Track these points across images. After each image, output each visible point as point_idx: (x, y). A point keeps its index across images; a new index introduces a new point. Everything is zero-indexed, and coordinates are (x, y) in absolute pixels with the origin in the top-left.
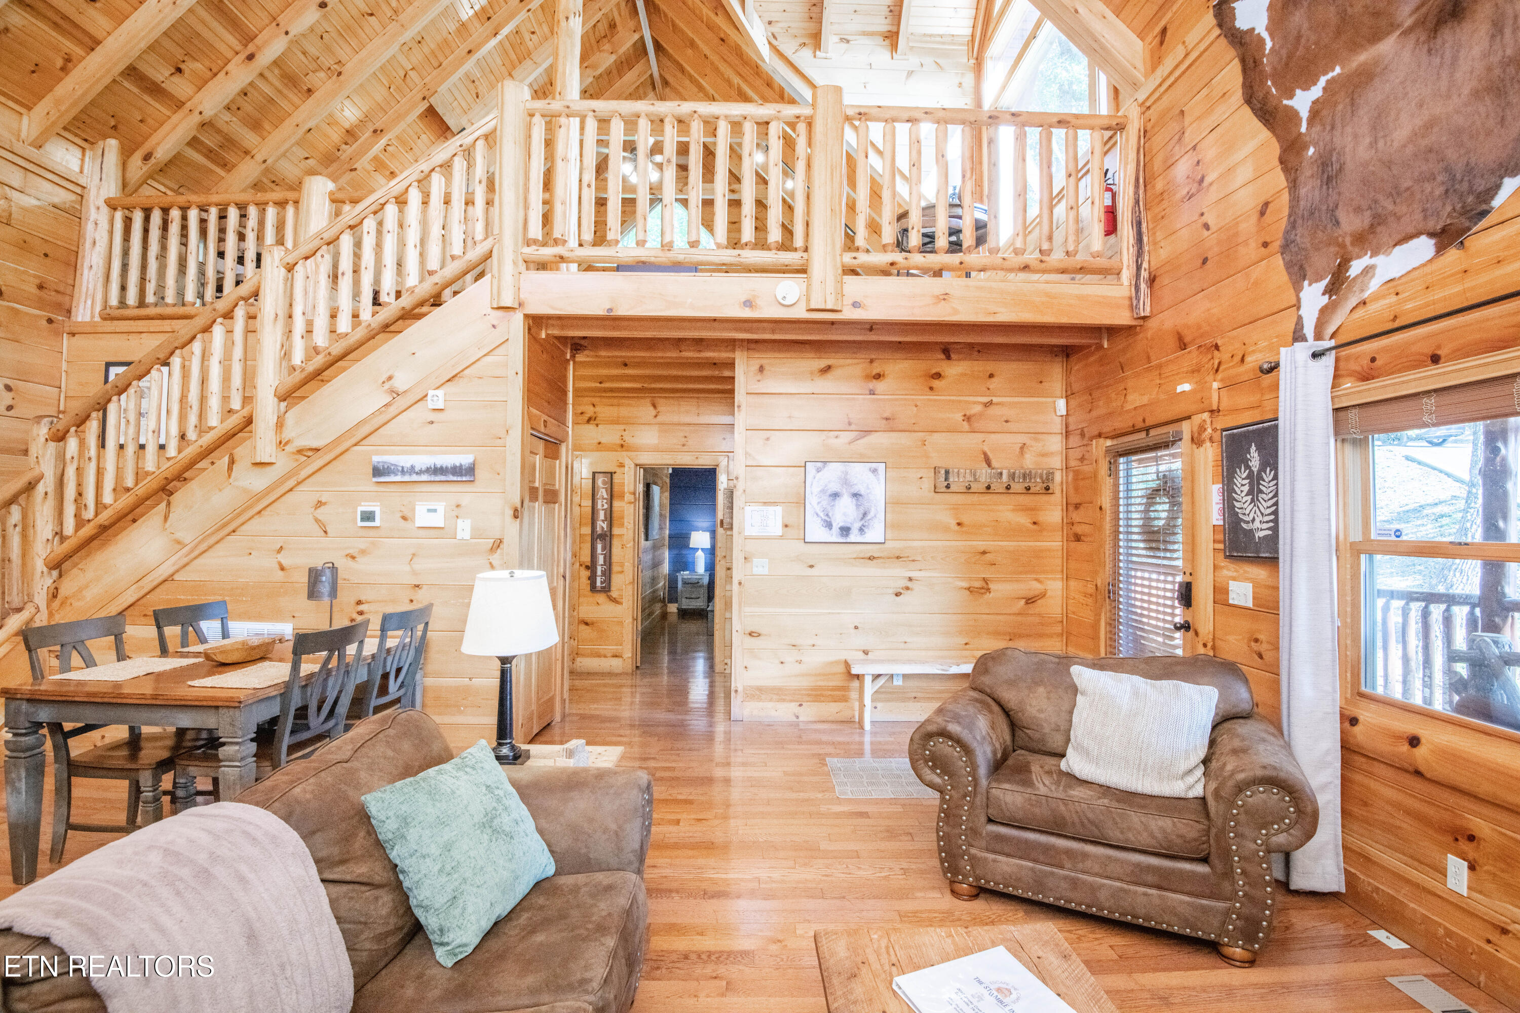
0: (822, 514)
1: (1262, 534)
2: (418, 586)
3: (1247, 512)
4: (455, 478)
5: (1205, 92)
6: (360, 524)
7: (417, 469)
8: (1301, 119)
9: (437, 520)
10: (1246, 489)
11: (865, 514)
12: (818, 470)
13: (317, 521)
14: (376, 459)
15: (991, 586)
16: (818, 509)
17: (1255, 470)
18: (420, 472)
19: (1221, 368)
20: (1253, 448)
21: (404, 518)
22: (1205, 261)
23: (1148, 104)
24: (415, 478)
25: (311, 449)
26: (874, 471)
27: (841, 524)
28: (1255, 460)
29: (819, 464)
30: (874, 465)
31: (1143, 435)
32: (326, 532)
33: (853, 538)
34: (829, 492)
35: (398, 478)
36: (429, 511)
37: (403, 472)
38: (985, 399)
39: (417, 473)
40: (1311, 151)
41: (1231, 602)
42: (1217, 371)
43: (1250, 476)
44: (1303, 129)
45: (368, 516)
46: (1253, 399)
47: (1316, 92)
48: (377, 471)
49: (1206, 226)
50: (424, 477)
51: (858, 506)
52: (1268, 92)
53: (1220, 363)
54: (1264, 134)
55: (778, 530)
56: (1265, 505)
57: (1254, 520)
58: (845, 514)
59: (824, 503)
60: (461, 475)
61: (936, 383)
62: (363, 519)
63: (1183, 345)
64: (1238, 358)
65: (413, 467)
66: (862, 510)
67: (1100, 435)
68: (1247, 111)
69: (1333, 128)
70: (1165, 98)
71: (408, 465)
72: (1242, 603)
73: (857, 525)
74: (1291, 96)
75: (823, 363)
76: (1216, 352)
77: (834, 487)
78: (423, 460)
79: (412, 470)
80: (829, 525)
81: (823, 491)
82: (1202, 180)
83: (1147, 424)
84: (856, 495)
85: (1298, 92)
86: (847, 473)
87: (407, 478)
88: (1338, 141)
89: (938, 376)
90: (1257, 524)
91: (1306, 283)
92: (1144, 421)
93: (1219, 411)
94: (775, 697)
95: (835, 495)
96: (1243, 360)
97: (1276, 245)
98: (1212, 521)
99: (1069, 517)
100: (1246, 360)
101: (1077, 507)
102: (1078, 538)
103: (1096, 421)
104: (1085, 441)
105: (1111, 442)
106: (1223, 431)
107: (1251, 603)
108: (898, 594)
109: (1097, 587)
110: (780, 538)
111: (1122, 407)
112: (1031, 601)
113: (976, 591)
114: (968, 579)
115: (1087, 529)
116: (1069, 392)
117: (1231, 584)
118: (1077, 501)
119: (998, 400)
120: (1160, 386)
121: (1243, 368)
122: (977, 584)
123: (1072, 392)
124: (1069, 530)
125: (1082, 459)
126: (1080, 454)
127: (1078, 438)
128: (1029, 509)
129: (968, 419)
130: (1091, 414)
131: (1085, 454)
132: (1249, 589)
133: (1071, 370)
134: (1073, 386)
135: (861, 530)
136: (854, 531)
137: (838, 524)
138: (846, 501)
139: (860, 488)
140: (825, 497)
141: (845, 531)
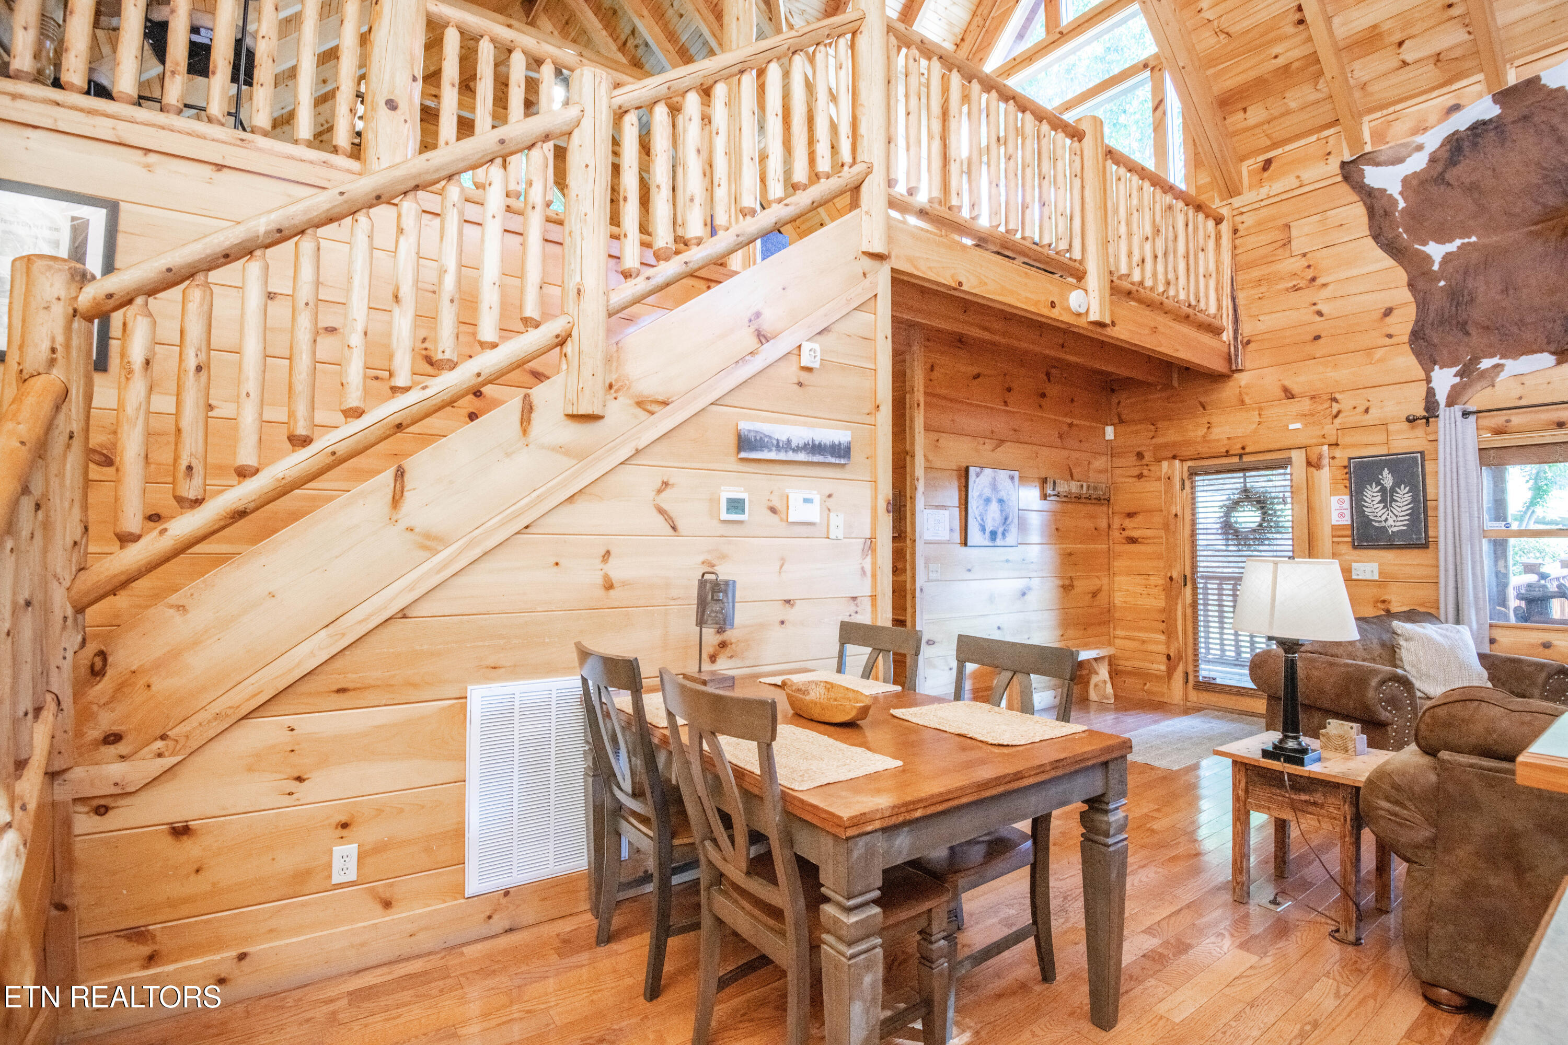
0: (979, 519)
1: (1395, 529)
2: (788, 602)
3: (1379, 514)
4: (833, 460)
5: (1317, 217)
6: (725, 516)
7: (794, 445)
8: (1433, 262)
9: (813, 513)
10: (1379, 498)
11: (1006, 519)
12: (978, 475)
13: (661, 511)
14: (745, 426)
15: (1075, 583)
16: (977, 513)
17: (1388, 487)
18: (797, 450)
19: (1341, 415)
20: (1386, 472)
21: (773, 510)
22: (1317, 338)
23: (1244, 210)
24: (791, 456)
25: (657, 402)
26: (1012, 478)
27: (991, 528)
28: (1388, 479)
29: (978, 469)
30: (1012, 473)
31: (1236, 460)
32: (674, 528)
33: (999, 542)
34: (985, 497)
35: (772, 455)
36: (806, 501)
37: (778, 447)
38: (1069, 421)
39: (794, 450)
40: (1442, 283)
41: (1354, 577)
42: (1336, 417)
43: (1383, 490)
44: (1436, 267)
45: (736, 505)
46: (1382, 438)
47: (1452, 247)
48: (745, 443)
49: (1320, 314)
50: (802, 457)
51: (1001, 511)
52: (1399, 236)
53: (1339, 412)
54: (1389, 262)
55: (946, 536)
56: (1399, 510)
57: (1386, 520)
58: (994, 519)
59: (981, 508)
60: (840, 457)
61: (1042, 401)
62: (728, 510)
63: (1289, 394)
64: (1361, 409)
65: (789, 441)
66: (1004, 514)
67: (1174, 457)
68: (1370, 242)
69: (1465, 273)
70: (1262, 210)
71: (784, 438)
72: (1368, 577)
73: (1000, 530)
74: (1425, 243)
75: (976, 370)
76: (1334, 404)
77: (987, 492)
78: (800, 433)
79: (787, 446)
80: (983, 529)
81: (980, 496)
82: (1313, 279)
83: (1247, 450)
84: (1001, 501)
85: (1432, 243)
86: (995, 479)
87: (782, 456)
88: (1471, 284)
89: (1043, 395)
90: (1390, 522)
91: (1437, 367)
92: (1243, 448)
93: (1337, 445)
95: (988, 501)
96: (1367, 411)
97: (1406, 338)
98: (1334, 523)
99: (1116, 523)
100: (1370, 411)
101: (1130, 515)
102: (1132, 541)
103: (1166, 446)
104: (1144, 462)
105: (1190, 463)
106: (1350, 459)
107: (1376, 577)
108: (1024, 594)
109: (1171, 578)
110: (948, 542)
111: (1204, 437)
112: (1094, 595)
113: (1067, 588)
114: (1062, 578)
115: (1148, 533)
116: (1117, 421)
117: (1354, 565)
118: (1132, 510)
119: (1075, 422)
120: (1259, 423)
121: (1367, 417)
122: (1067, 582)
123: (1121, 421)
124: (1116, 534)
125: (1140, 476)
126: (1136, 472)
127: (1132, 459)
128: (1092, 517)
129: (1061, 436)
130: (1154, 441)
131: (1145, 472)
132: (1375, 567)
133: (1119, 403)
134: (1124, 417)
135: (1003, 534)
136: (999, 535)
137: (989, 528)
138: (994, 506)
139: (1003, 494)
140: (981, 502)
141: (993, 535)
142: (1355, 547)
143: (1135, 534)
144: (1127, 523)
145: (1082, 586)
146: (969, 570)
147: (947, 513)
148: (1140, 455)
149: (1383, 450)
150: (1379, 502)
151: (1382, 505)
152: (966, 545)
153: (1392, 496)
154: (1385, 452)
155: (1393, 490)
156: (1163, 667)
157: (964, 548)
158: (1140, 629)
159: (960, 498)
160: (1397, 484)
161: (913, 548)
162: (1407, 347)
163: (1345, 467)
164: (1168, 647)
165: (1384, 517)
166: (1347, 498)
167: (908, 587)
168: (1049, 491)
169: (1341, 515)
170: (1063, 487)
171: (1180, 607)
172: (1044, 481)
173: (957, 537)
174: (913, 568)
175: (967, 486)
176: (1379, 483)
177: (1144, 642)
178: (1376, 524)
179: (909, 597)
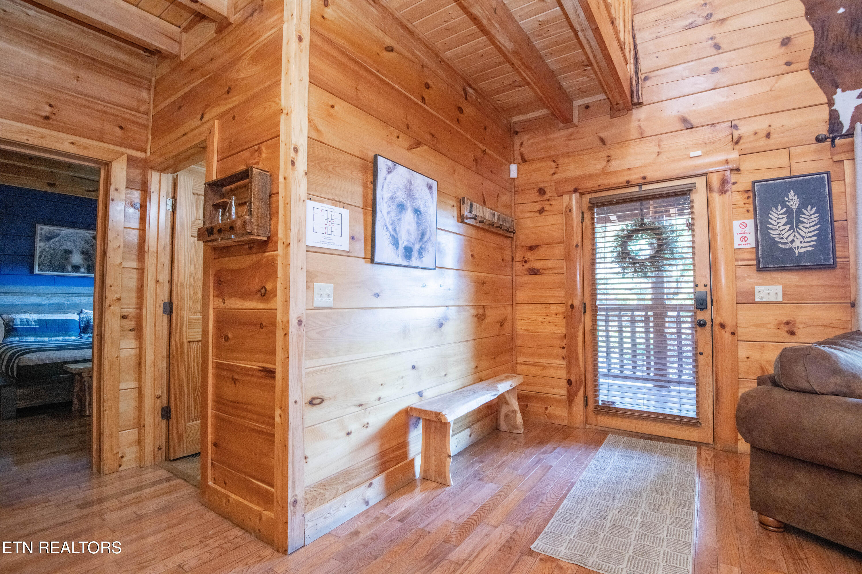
0: (390, 228)
1: (802, 250)
3: (785, 236)
10: (785, 220)
11: (423, 235)
12: (389, 171)
15: (488, 312)
16: (388, 222)
17: (794, 208)
19: (741, 141)
20: (791, 193)
22: (714, 70)
26: (430, 187)
27: (406, 243)
28: (793, 200)
29: (390, 163)
30: (430, 181)
31: (634, 189)
33: (414, 261)
34: (397, 202)
38: (483, 148)
40: (841, 10)
41: (757, 300)
42: (737, 143)
43: (789, 212)
46: (782, 161)
49: (716, 47)
51: (418, 224)
53: (740, 138)
55: (344, 245)
56: (806, 231)
57: (793, 241)
58: (408, 232)
59: (393, 214)
61: (460, 117)
63: (688, 125)
64: (763, 134)
66: (421, 228)
67: (574, 191)
72: (772, 299)
73: (416, 247)
76: (734, 131)
77: (401, 196)
80: (396, 243)
81: (392, 199)
82: (710, 16)
83: (647, 180)
84: (417, 211)
86: (410, 183)
89: (460, 110)
90: (797, 243)
91: (839, 90)
92: (643, 177)
93: (738, 170)
94: (341, 487)
95: (402, 207)
96: (768, 135)
97: (805, 65)
98: (736, 246)
99: (518, 257)
100: (772, 136)
101: (532, 248)
102: (534, 272)
103: (567, 181)
104: (546, 197)
105: (589, 196)
106: (754, 182)
107: (780, 299)
108: (441, 325)
109: (572, 306)
110: (347, 254)
111: (603, 170)
112: (502, 324)
113: (480, 317)
114: (477, 307)
115: (549, 264)
116: (520, 161)
117: (758, 288)
118: (532, 243)
119: (488, 151)
120: (659, 154)
121: (771, 141)
122: (481, 311)
123: (524, 161)
124: (518, 267)
125: (541, 211)
126: (537, 207)
127: (534, 196)
128: (501, 248)
129: (476, 160)
130: (556, 176)
131: (547, 208)
132: (779, 289)
133: (522, 144)
134: (526, 157)
135: (420, 253)
136: (415, 254)
137: (403, 243)
138: (409, 216)
139: (420, 204)
140: (394, 207)
141: (408, 251)
142: (759, 270)
143: (537, 265)
144: (529, 256)
145: (492, 315)
146: (377, 295)
147: (346, 213)
148: (542, 191)
149: (786, 173)
150: (785, 224)
151: (788, 227)
152: (372, 260)
153: (798, 217)
154: (788, 174)
155: (799, 212)
156: (564, 392)
157: (369, 266)
158: (541, 355)
159: (365, 197)
160: (803, 205)
161: (287, 256)
162: (807, 72)
163: (747, 191)
164: (569, 372)
165: (790, 239)
166: (750, 223)
167: (279, 319)
168: (466, 213)
169: (744, 239)
170: (479, 211)
171: (580, 333)
172: (461, 201)
173: (360, 247)
174: (286, 288)
175: (374, 183)
176: (784, 205)
177: (544, 367)
178: (782, 246)
179: (280, 334)
